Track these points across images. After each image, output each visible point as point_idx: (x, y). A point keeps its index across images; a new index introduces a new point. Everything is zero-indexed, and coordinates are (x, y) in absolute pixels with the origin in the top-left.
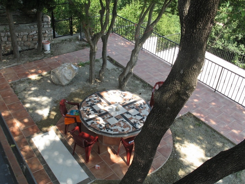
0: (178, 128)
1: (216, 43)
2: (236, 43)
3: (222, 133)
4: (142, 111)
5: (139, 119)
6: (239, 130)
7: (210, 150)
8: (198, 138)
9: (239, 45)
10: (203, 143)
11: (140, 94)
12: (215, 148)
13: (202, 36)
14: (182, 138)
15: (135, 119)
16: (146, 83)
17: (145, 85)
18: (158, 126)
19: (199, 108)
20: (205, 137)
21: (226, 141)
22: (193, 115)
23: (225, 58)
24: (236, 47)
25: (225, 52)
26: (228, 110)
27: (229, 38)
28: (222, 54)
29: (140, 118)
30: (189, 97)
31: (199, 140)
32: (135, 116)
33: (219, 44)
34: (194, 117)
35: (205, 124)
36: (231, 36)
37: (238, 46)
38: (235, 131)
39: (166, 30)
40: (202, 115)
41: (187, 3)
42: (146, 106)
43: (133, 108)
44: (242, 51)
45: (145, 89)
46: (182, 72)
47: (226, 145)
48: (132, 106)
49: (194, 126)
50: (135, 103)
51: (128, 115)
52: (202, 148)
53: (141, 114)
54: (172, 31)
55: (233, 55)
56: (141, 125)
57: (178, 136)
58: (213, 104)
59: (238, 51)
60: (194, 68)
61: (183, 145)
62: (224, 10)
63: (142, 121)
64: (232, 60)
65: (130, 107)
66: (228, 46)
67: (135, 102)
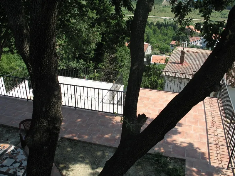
0: (59, 156)
1: (59, 65)
2: (76, 59)
3: (97, 142)
4: (16, 157)
5: (18, 167)
6: (109, 133)
7: (95, 162)
8: (80, 157)
9: (79, 60)
10: (87, 159)
11: (7, 140)
12: (97, 158)
13: (51, 71)
14: (65, 164)
15: (14, 168)
16: (9, 127)
17: (9, 129)
18: (42, 168)
19: (69, 130)
20: (86, 153)
21: (104, 148)
22: (66, 138)
23: (71, 75)
24: (77, 63)
25: (69, 70)
26: (93, 120)
27: (68, 57)
28: (68, 73)
29: (17, 165)
30: (60, 129)
31: (81, 157)
32: (11, 165)
33: (62, 65)
34: (68, 139)
35: (80, 141)
36: (69, 55)
37: (78, 62)
38: (107, 136)
39: (8, 67)
40: (74, 135)
41: (25, 43)
42: (19, 150)
43: (6, 158)
44: (83, 65)
45: (10, 133)
46: (44, 110)
47: (105, 151)
48: (5, 156)
49: (71, 147)
50: (6, 153)
51: (4, 167)
52: (87, 164)
53: (18, 160)
54: (14, 67)
55: (78, 71)
56: (22, 172)
57: (62, 164)
58: (79, 120)
59: (80, 66)
60: (54, 102)
61: (70, 170)
62: (62, 43)
63: (21, 168)
64: (78, 75)
65: (3, 158)
66: (70, 64)
67: (6, 151)
